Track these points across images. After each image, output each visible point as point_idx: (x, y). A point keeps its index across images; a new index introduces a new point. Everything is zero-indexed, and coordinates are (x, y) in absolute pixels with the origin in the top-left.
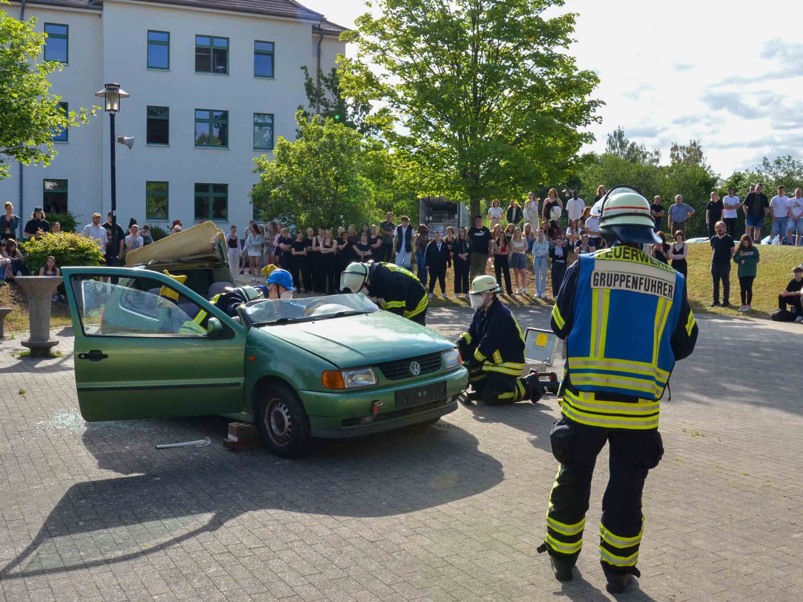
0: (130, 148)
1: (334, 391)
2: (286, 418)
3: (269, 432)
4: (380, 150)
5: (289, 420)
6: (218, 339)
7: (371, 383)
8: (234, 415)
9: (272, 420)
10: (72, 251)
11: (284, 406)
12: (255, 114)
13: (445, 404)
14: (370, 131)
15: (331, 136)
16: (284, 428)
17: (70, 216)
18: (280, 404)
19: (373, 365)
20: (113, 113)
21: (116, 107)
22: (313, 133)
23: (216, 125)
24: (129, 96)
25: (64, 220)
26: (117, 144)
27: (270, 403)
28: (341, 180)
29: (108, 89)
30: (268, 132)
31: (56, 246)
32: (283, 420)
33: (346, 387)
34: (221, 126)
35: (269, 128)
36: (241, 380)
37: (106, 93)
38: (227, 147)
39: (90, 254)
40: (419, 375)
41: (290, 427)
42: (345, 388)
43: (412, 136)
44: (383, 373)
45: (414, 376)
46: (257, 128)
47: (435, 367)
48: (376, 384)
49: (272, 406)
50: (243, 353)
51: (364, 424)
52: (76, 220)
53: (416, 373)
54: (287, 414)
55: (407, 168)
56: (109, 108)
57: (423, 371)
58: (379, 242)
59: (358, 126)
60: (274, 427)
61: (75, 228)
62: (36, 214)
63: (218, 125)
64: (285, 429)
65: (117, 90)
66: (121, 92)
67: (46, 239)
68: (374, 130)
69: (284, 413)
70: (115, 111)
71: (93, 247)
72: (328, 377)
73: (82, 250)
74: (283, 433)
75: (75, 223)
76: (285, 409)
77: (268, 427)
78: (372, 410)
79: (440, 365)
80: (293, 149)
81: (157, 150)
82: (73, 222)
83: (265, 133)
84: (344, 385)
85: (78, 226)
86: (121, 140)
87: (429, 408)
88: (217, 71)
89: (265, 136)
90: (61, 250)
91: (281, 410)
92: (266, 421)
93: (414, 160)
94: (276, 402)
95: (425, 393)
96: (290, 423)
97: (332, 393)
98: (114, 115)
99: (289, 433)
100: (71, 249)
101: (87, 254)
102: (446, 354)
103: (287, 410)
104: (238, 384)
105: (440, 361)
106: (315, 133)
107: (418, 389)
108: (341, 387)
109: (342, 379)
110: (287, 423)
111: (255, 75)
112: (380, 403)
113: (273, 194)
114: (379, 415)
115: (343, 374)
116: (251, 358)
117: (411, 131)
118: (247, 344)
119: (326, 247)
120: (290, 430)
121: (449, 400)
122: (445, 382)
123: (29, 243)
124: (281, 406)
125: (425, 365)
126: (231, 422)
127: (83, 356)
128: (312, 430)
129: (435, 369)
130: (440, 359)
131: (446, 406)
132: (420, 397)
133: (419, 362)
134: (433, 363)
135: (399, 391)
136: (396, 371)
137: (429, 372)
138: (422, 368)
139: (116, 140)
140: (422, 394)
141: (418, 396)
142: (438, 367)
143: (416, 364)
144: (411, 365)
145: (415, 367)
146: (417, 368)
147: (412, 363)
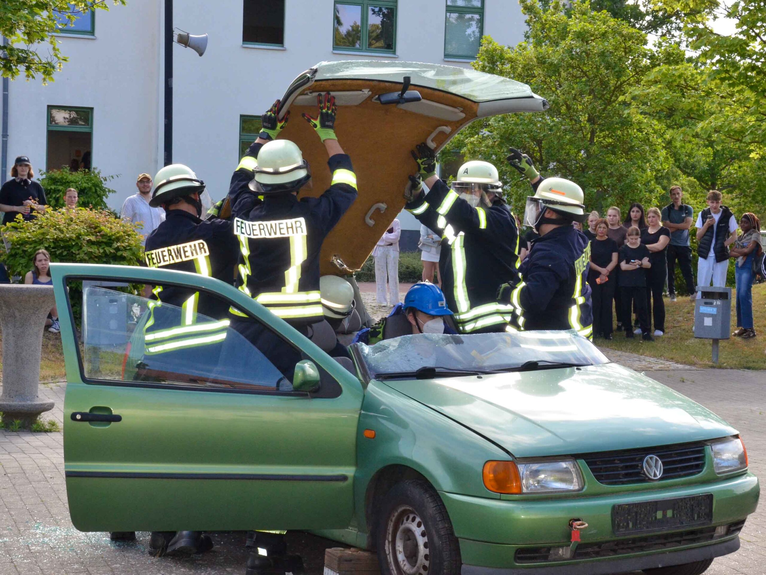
0: (201, 55)
1: (503, 496)
2: (421, 541)
3: (393, 567)
4: (677, 63)
5: (426, 545)
6: (313, 397)
7: (571, 487)
8: (337, 533)
9: (400, 547)
10: (89, 241)
11: (418, 520)
13: (712, 537)
14: (672, 23)
15: (582, 36)
16: (416, 561)
17: (96, 176)
18: (411, 516)
19: (575, 457)
22: (549, 29)
23: (377, 9)
25: (85, 185)
26: (177, 47)
27: (396, 514)
28: (600, 122)
30: (474, 23)
31: (62, 231)
32: (416, 545)
33: (525, 490)
34: (385, 11)
35: (477, 17)
36: (349, 471)
38: (394, 52)
39: (125, 249)
40: (661, 479)
41: (426, 557)
42: (521, 493)
43: (741, 37)
44: (593, 470)
45: (650, 480)
46: (454, 16)
47: (691, 467)
48: (579, 490)
49: (399, 522)
50: (355, 423)
51: (554, 560)
52: (106, 185)
53: (655, 475)
54: (423, 535)
55: (729, 100)
57: (668, 473)
58: (663, 240)
59: (648, 14)
60: (401, 557)
61: (104, 199)
62: (19, 169)
63: (380, 10)
64: (419, 562)
67: (44, 219)
68: (678, 21)
69: (418, 531)
71: (129, 235)
72: (495, 472)
73: (109, 241)
74: (415, 569)
75: (104, 191)
76: (419, 525)
77: (391, 559)
78: (569, 536)
79: (703, 465)
80: (511, 60)
81: (262, 55)
82: (102, 189)
83: (469, 26)
84: (521, 488)
85: (111, 195)
86: (185, 41)
87: (679, 542)
89: (469, 31)
90: (71, 239)
91: (413, 526)
92: (388, 548)
93: (742, 83)
94: (405, 513)
95: (669, 513)
96: (427, 551)
97: (500, 499)
99: (425, 567)
100: (88, 238)
101: (118, 249)
102: (718, 447)
103: (423, 528)
104: (344, 478)
105: (702, 458)
106: (553, 30)
107: (656, 505)
108: (515, 491)
109: (518, 478)
110: (423, 551)
112: (582, 524)
113: (469, 146)
114: (580, 546)
115: (522, 469)
116: (368, 433)
117: (738, 26)
118: (363, 407)
120: (427, 563)
121: (721, 530)
122: (709, 497)
123: (13, 224)
124: (413, 520)
125: (674, 462)
126: (330, 547)
127: (78, 417)
128: (463, 566)
129: (691, 471)
130: (703, 455)
131: (713, 541)
132: (659, 519)
133: (661, 457)
134: (689, 460)
135: (620, 506)
136: (616, 469)
137: (680, 476)
138: (666, 467)
139: (175, 38)
140: (664, 515)
141: (656, 517)
142: (699, 467)
143: (656, 460)
144: (647, 461)
145: (653, 464)
146: (656, 466)
147: (648, 457)
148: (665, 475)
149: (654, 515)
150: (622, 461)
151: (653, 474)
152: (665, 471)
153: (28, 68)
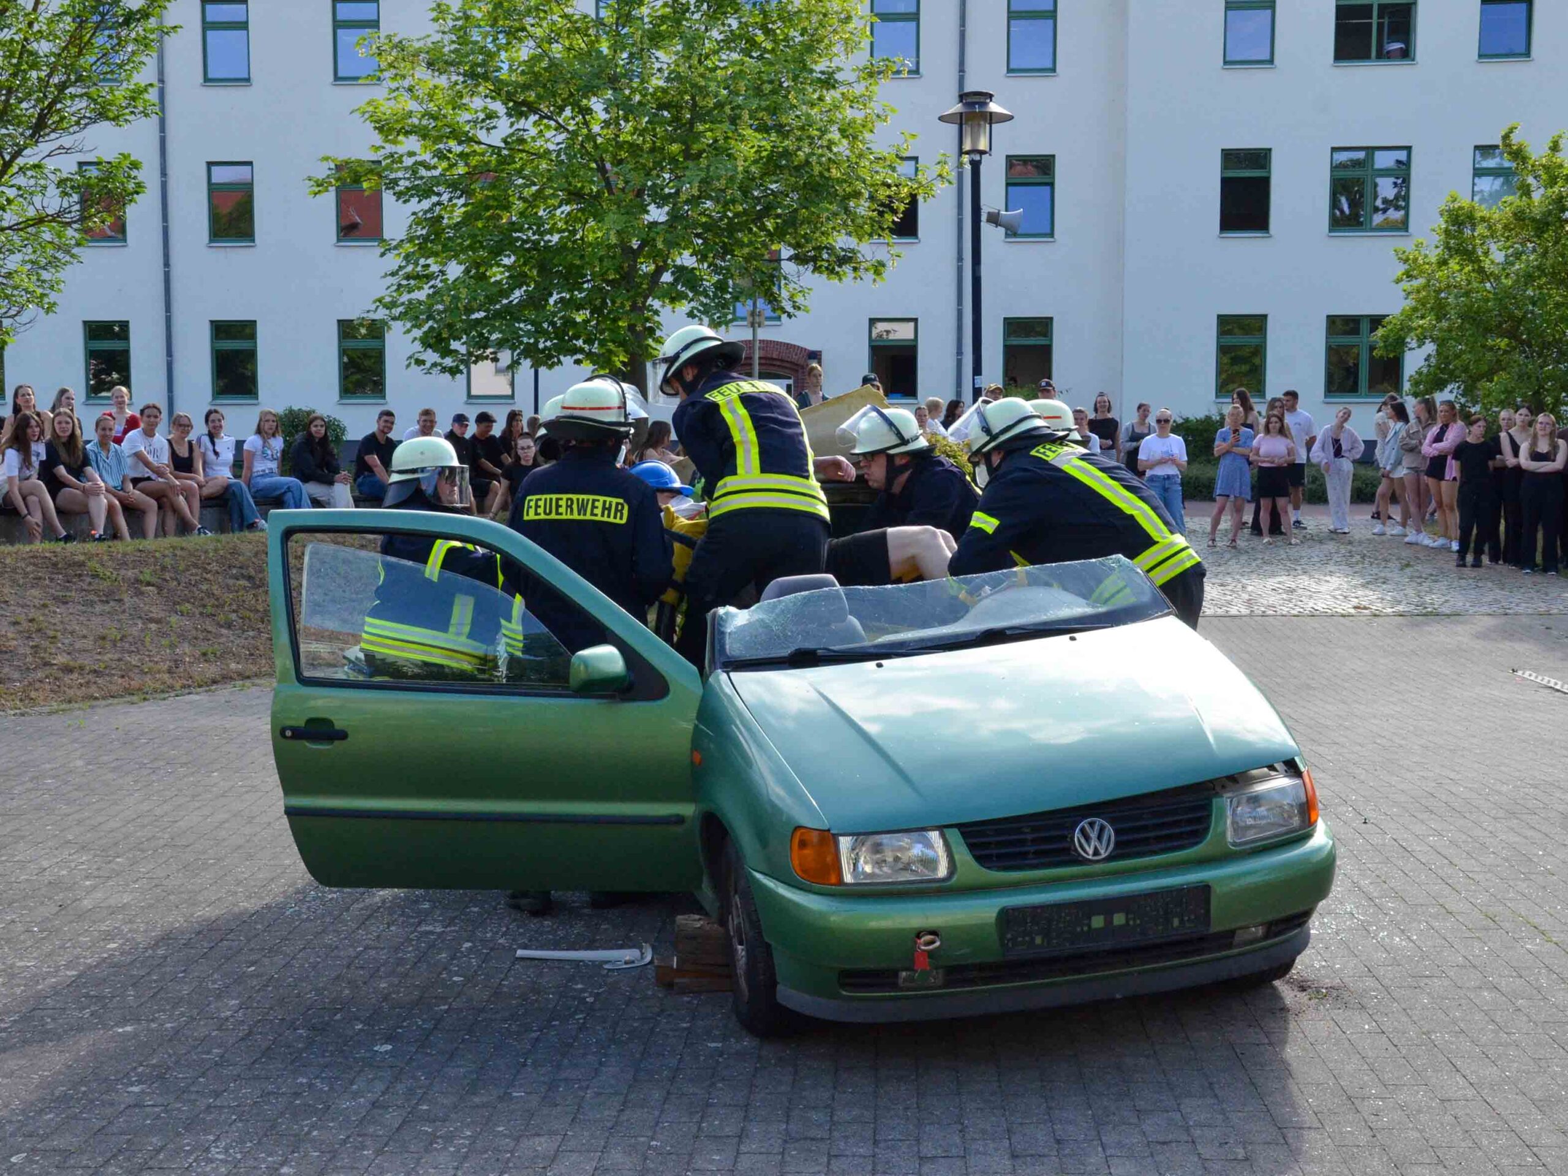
1: (816, 887)
12: (1477, 148)
20: (977, 157)
21: (983, 145)
24: (1011, 118)
29: (967, 105)
33: (847, 878)
37: (961, 114)
38: (1407, 230)
40: (1109, 859)
42: (840, 884)
44: (974, 847)
47: (1179, 836)
48: (943, 881)
50: (688, 739)
51: (909, 990)
53: (1097, 853)
56: (967, 147)
57: (1122, 849)
65: (985, 104)
66: (994, 107)
70: (982, 153)
79: (1204, 831)
81: (1244, 244)
84: (840, 875)
86: (994, 218)
88: (1383, 55)
92: (731, 927)
95: (1119, 919)
97: (811, 892)
98: (979, 162)
105: (1204, 819)
107: (1092, 906)
109: (838, 858)
111: (1480, 56)
112: (933, 942)
118: (701, 718)
119: (1536, 456)
125: (1141, 829)
127: (289, 733)
128: (779, 987)
129: (1175, 844)
130: (1205, 813)
131: (1235, 951)
132: (1096, 930)
133: (1112, 821)
134: (1176, 824)
135: (1016, 910)
136: (1022, 842)
137: (1155, 853)
138: (1120, 839)
139: (984, 217)
140: (1109, 922)
141: (1089, 926)
142: (1197, 835)
143: (1102, 829)
144: (1083, 831)
145: (1093, 835)
146: (1100, 838)
147: (1084, 823)
148: (1120, 851)
149: (1086, 922)
150: (1034, 829)
151: (1091, 851)
152: (1118, 844)
153: (855, 269)
